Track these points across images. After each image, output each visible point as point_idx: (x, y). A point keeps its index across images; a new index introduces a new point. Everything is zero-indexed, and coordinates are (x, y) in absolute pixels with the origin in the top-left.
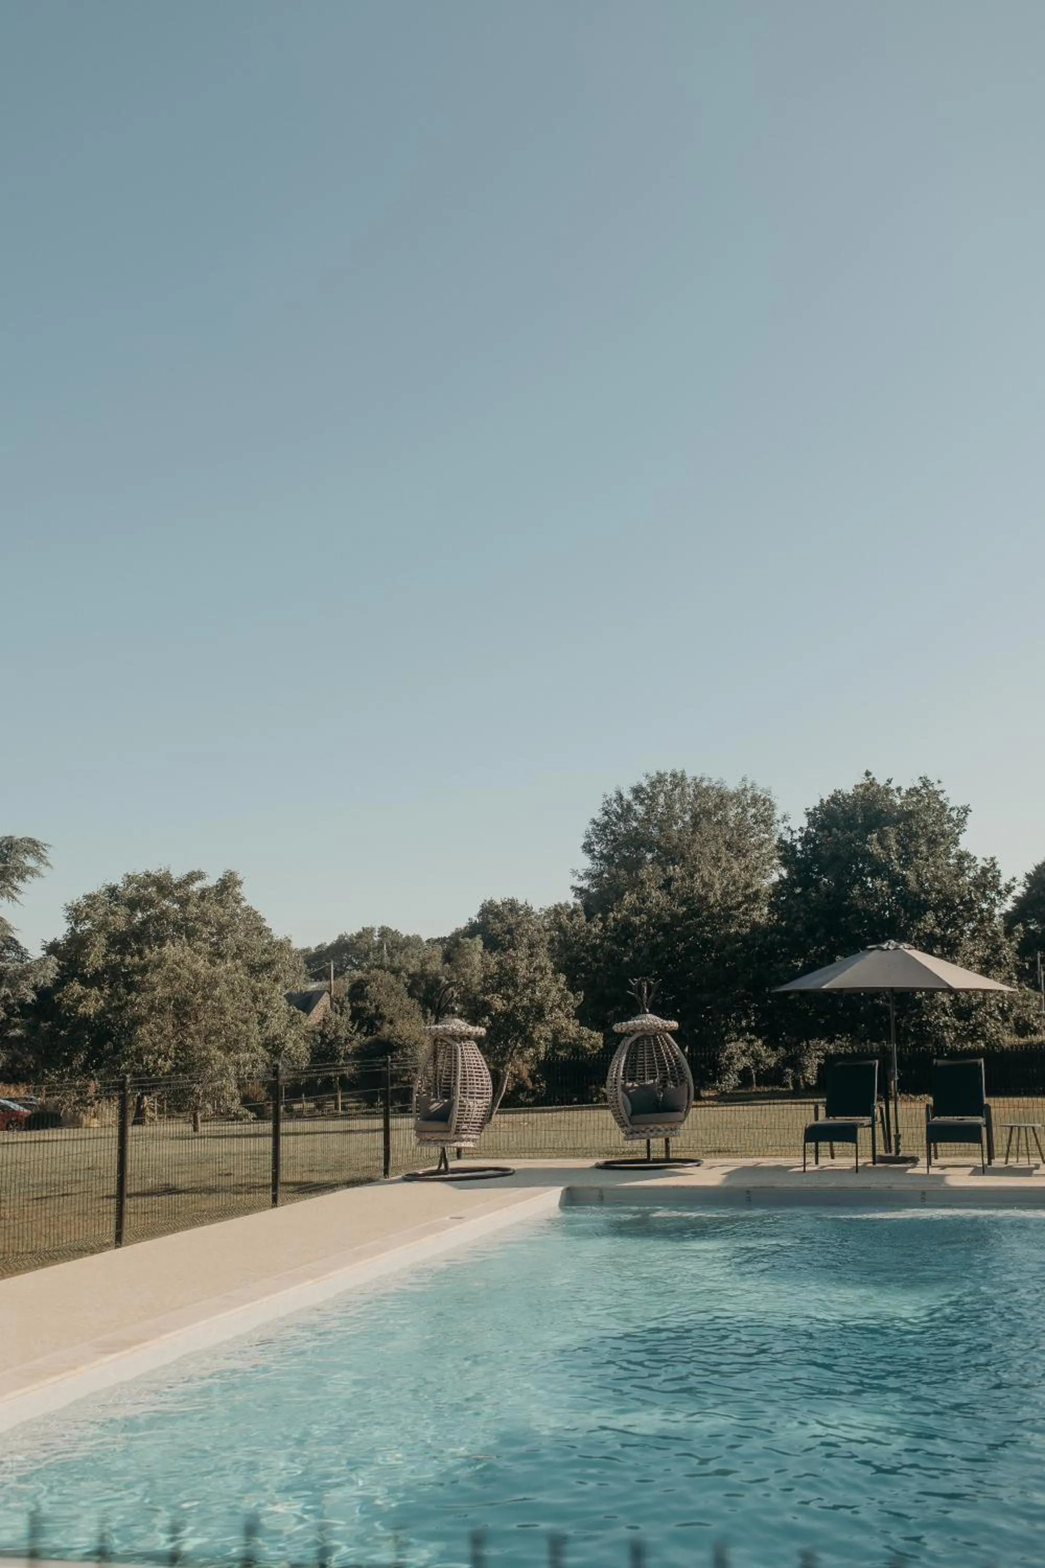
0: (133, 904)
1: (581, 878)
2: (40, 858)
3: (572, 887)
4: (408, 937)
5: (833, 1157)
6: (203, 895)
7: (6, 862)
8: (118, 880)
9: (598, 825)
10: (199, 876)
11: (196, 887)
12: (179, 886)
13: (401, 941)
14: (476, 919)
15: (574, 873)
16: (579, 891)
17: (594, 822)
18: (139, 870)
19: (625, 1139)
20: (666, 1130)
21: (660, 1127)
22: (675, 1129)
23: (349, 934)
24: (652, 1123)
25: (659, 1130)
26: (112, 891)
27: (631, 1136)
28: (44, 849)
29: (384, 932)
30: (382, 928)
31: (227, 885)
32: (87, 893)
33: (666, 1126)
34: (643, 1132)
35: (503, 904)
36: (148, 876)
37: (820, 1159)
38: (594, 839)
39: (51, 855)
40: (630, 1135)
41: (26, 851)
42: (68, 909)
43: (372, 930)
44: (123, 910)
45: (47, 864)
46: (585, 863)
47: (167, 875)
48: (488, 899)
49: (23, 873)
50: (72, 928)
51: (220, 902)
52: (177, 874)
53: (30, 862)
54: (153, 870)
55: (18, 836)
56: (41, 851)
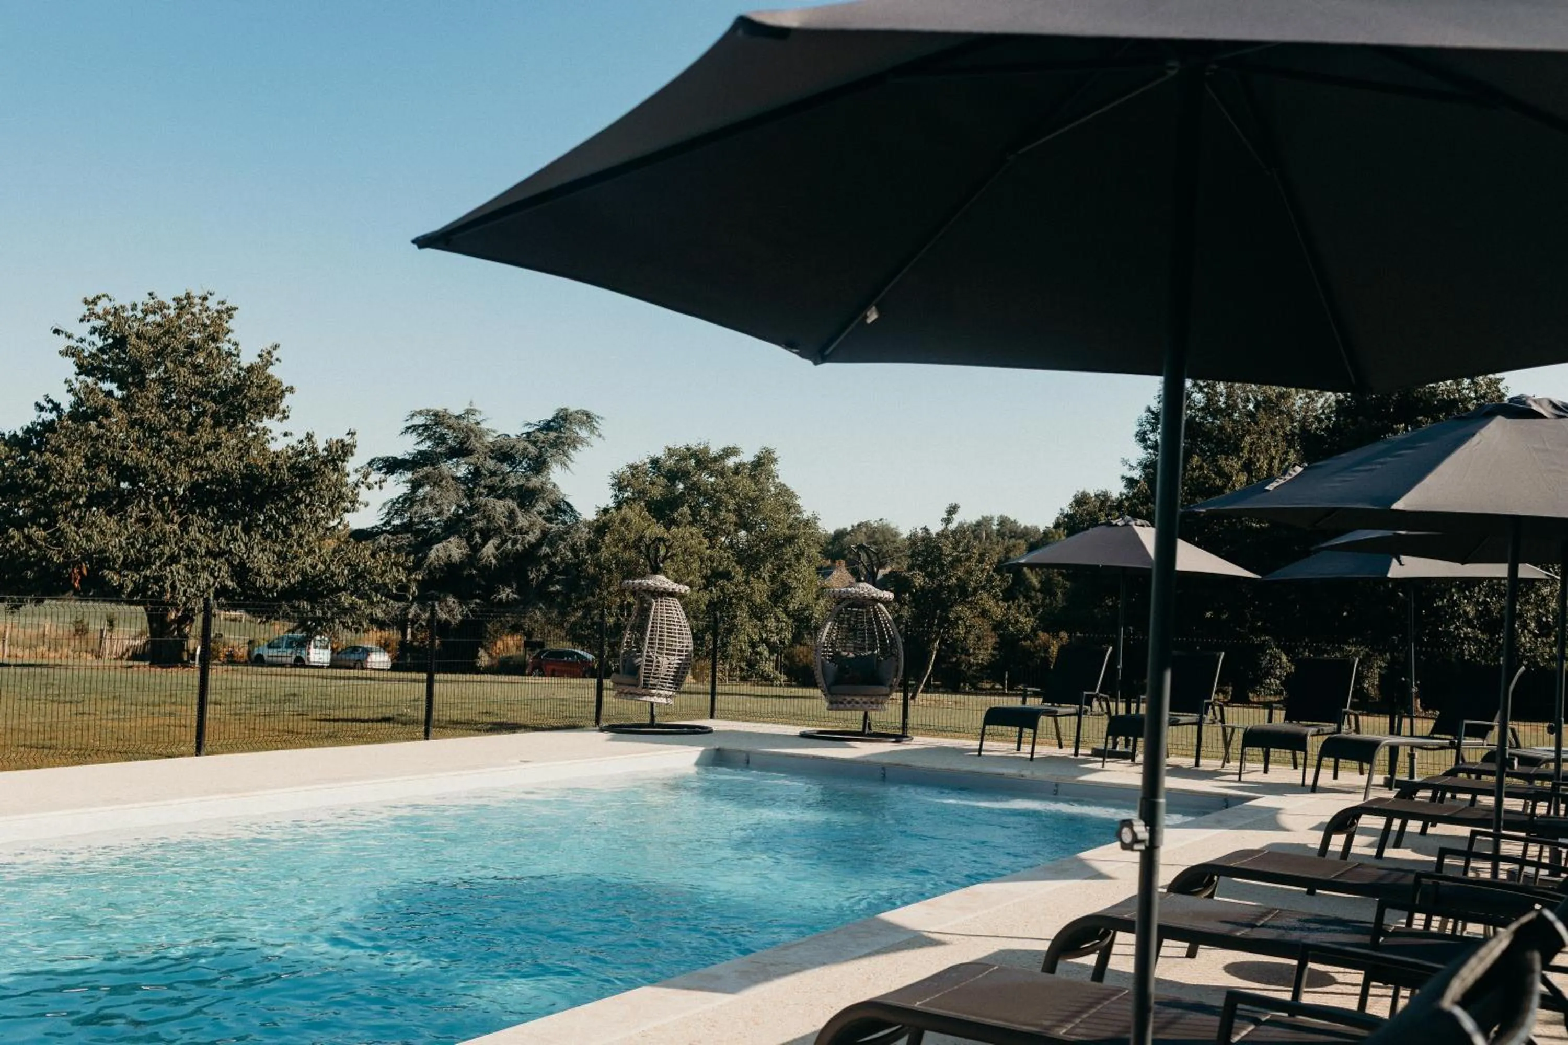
0: (672, 476)
1: (1132, 467)
2: (593, 429)
3: (1123, 477)
4: (1026, 528)
5: (1061, 747)
6: (737, 470)
7: (561, 432)
8: (660, 453)
9: (1153, 413)
10: (733, 451)
11: (731, 462)
12: (715, 460)
13: (1019, 531)
14: (1067, 510)
15: (1125, 462)
16: (1131, 482)
17: (1149, 410)
18: (680, 443)
19: (829, 709)
20: (865, 703)
21: (857, 699)
22: (882, 703)
23: (968, 522)
24: (849, 695)
25: (857, 703)
26: (655, 462)
27: (835, 706)
28: (597, 422)
29: (1003, 521)
30: (1001, 516)
31: (762, 463)
32: (630, 463)
33: (865, 699)
34: (842, 703)
35: (1096, 496)
36: (688, 449)
37: (1022, 745)
38: (1148, 427)
39: (602, 427)
40: (835, 704)
41: (581, 423)
42: (614, 477)
43: (992, 518)
44: (662, 481)
45: (600, 436)
46: (1139, 454)
47: (706, 450)
48: (1081, 490)
49: (574, 443)
50: (616, 496)
51: (753, 477)
52: (715, 449)
53: (583, 433)
54: (693, 445)
55: (572, 409)
56: (595, 423)
